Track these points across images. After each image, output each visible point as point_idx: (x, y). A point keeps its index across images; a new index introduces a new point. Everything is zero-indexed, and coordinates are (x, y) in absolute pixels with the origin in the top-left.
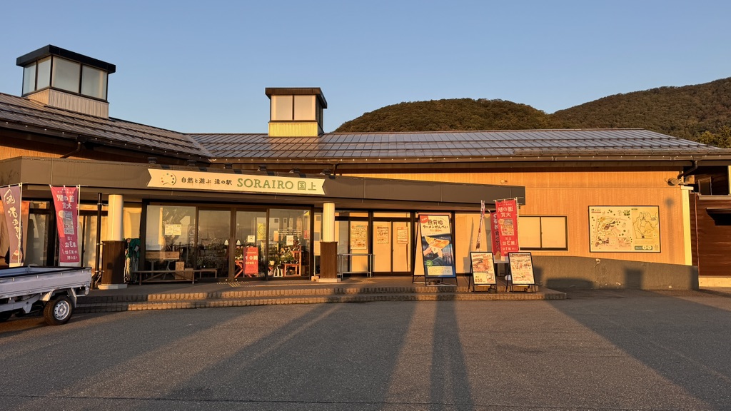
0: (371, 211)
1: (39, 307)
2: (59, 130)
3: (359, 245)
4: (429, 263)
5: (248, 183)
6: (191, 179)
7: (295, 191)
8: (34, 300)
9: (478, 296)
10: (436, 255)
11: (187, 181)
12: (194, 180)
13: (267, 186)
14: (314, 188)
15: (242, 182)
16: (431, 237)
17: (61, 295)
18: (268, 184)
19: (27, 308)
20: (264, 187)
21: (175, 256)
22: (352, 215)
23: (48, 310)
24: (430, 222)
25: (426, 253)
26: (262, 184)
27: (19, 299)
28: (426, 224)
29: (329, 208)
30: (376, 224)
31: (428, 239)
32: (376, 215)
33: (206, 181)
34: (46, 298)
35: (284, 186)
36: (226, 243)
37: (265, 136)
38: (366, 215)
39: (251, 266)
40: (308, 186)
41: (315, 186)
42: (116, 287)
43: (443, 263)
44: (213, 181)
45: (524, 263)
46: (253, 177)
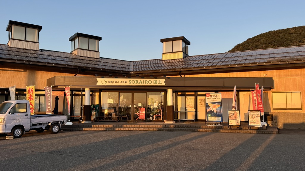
0: (196, 92)
1: (48, 127)
2: (72, 66)
3: (191, 107)
4: (209, 115)
5: (133, 82)
6: (112, 81)
7: (152, 84)
8: (46, 125)
9: (233, 131)
10: (213, 111)
11: (110, 82)
12: (113, 82)
13: (141, 83)
14: (161, 83)
15: (131, 82)
16: (211, 103)
17: (55, 123)
18: (141, 82)
19: (44, 127)
20: (140, 83)
21: (112, 111)
22: (187, 93)
23: (50, 128)
24: (211, 96)
25: (208, 110)
26: (139, 82)
27: (41, 124)
28: (209, 97)
29: (170, 91)
30: (199, 98)
31: (209, 104)
32: (199, 93)
33: (117, 82)
34: (50, 124)
35: (148, 82)
36: (130, 106)
37: (160, 60)
38: (193, 93)
39: (142, 116)
40: (158, 82)
41: (161, 82)
42: (87, 122)
43: (217, 115)
44: (120, 82)
45: (256, 115)
46: (135, 79)
